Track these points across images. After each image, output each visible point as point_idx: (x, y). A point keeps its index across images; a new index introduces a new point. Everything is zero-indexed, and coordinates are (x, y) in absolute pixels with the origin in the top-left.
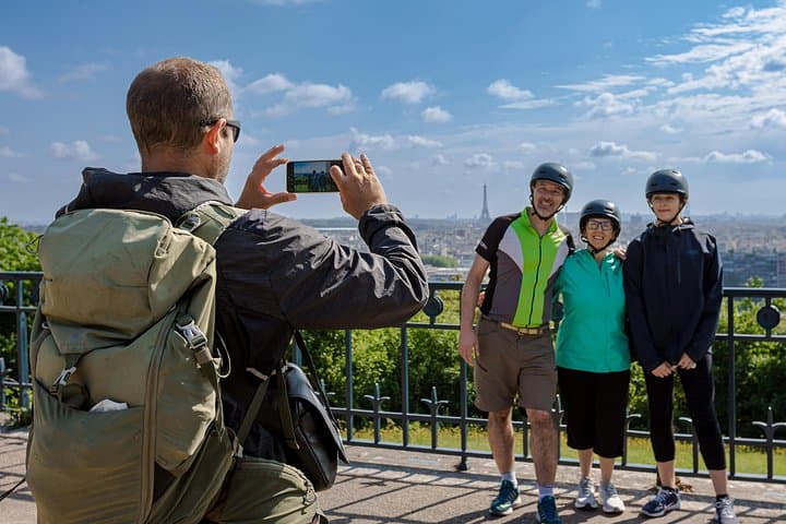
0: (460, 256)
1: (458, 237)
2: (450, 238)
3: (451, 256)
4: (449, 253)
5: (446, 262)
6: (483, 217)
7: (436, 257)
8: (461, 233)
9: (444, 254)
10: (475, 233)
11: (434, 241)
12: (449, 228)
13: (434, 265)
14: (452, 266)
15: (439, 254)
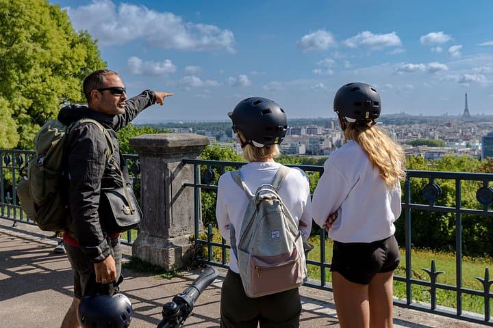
0: (447, 140)
1: (447, 128)
2: (442, 128)
3: (441, 140)
4: (439, 138)
5: (437, 143)
6: (464, 115)
7: (431, 140)
8: (449, 125)
9: (437, 138)
10: (459, 125)
11: (431, 130)
12: (441, 122)
13: (429, 146)
14: (441, 146)
15: (434, 138)
